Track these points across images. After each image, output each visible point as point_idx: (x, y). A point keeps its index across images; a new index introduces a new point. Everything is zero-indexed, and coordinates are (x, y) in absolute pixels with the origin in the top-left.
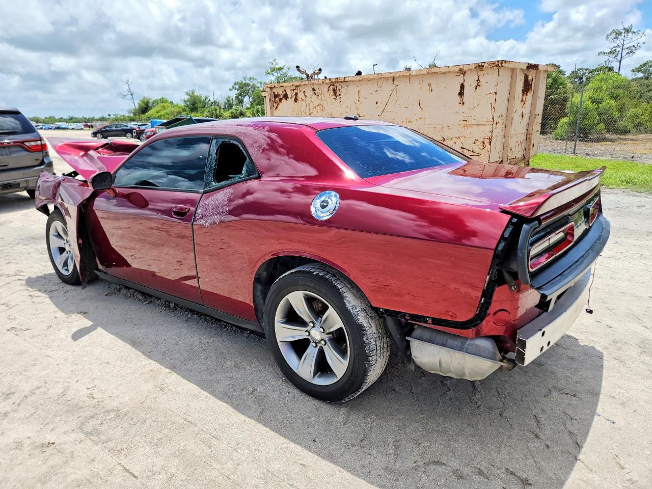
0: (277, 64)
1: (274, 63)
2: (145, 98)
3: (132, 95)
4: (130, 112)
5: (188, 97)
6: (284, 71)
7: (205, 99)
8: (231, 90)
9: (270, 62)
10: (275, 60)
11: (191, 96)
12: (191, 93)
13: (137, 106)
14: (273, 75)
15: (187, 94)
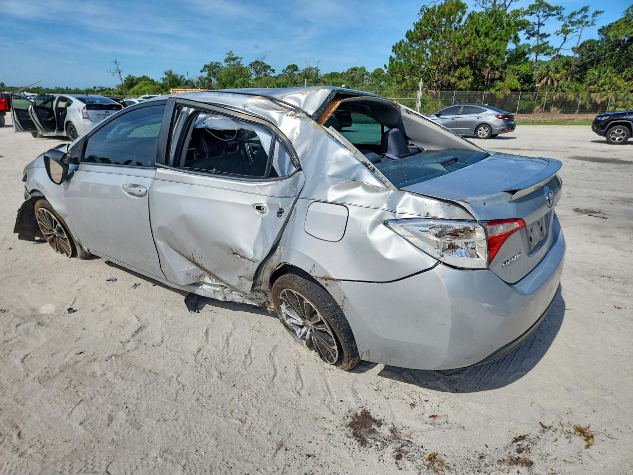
0: (233, 55)
1: (231, 54)
2: (130, 76)
3: (120, 73)
4: (118, 86)
5: (165, 76)
6: (238, 60)
8: (201, 71)
9: (228, 53)
10: (231, 52)
11: (168, 75)
12: (168, 73)
13: (123, 82)
14: (230, 62)
15: (166, 73)
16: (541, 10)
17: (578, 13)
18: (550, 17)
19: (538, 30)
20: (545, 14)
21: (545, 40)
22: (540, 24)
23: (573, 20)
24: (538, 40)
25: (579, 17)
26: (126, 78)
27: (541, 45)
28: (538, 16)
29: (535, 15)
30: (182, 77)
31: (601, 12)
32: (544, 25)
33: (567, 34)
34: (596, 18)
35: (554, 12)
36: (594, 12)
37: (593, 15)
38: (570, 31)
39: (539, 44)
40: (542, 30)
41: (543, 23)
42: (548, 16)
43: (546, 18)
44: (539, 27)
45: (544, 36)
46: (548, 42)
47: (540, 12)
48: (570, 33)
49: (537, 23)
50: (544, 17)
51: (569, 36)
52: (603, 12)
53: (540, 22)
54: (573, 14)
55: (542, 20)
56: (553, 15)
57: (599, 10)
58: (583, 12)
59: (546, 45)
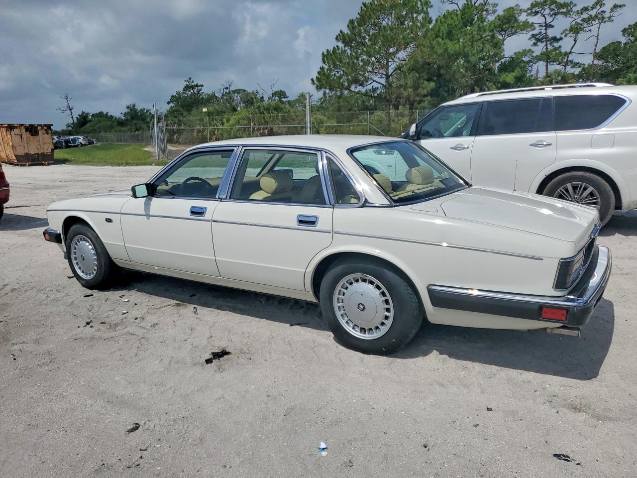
0: (193, 82)
1: (190, 81)
2: (83, 112)
3: (70, 110)
4: (68, 126)
5: (128, 110)
6: (200, 88)
7: (147, 112)
8: (168, 103)
9: (186, 80)
10: (190, 79)
11: (131, 110)
12: (131, 106)
13: (75, 120)
14: (190, 91)
15: (128, 107)
16: (546, 7)
17: (593, 8)
18: (560, 17)
19: (546, 33)
20: (551, 13)
21: (556, 45)
22: (548, 26)
23: (585, 16)
24: (546, 45)
25: (593, 13)
26: (79, 115)
27: (552, 51)
28: (544, 16)
29: (540, 14)
30: (147, 111)
31: (620, 6)
32: (553, 26)
33: (578, 33)
34: (615, 14)
35: (564, 10)
36: (612, 6)
37: (612, 10)
38: (582, 29)
39: (549, 50)
40: (551, 33)
41: (552, 24)
42: (555, 14)
43: (554, 17)
44: (546, 29)
45: (555, 39)
46: (560, 47)
47: (545, 10)
48: (581, 32)
49: (544, 24)
50: (551, 16)
51: (581, 36)
52: (624, 5)
53: (547, 22)
54: (585, 9)
55: (549, 20)
56: (562, 13)
57: (619, 4)
58: (598, 7)
59: (558, 51)
